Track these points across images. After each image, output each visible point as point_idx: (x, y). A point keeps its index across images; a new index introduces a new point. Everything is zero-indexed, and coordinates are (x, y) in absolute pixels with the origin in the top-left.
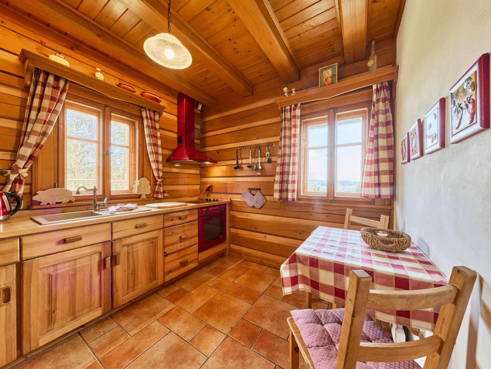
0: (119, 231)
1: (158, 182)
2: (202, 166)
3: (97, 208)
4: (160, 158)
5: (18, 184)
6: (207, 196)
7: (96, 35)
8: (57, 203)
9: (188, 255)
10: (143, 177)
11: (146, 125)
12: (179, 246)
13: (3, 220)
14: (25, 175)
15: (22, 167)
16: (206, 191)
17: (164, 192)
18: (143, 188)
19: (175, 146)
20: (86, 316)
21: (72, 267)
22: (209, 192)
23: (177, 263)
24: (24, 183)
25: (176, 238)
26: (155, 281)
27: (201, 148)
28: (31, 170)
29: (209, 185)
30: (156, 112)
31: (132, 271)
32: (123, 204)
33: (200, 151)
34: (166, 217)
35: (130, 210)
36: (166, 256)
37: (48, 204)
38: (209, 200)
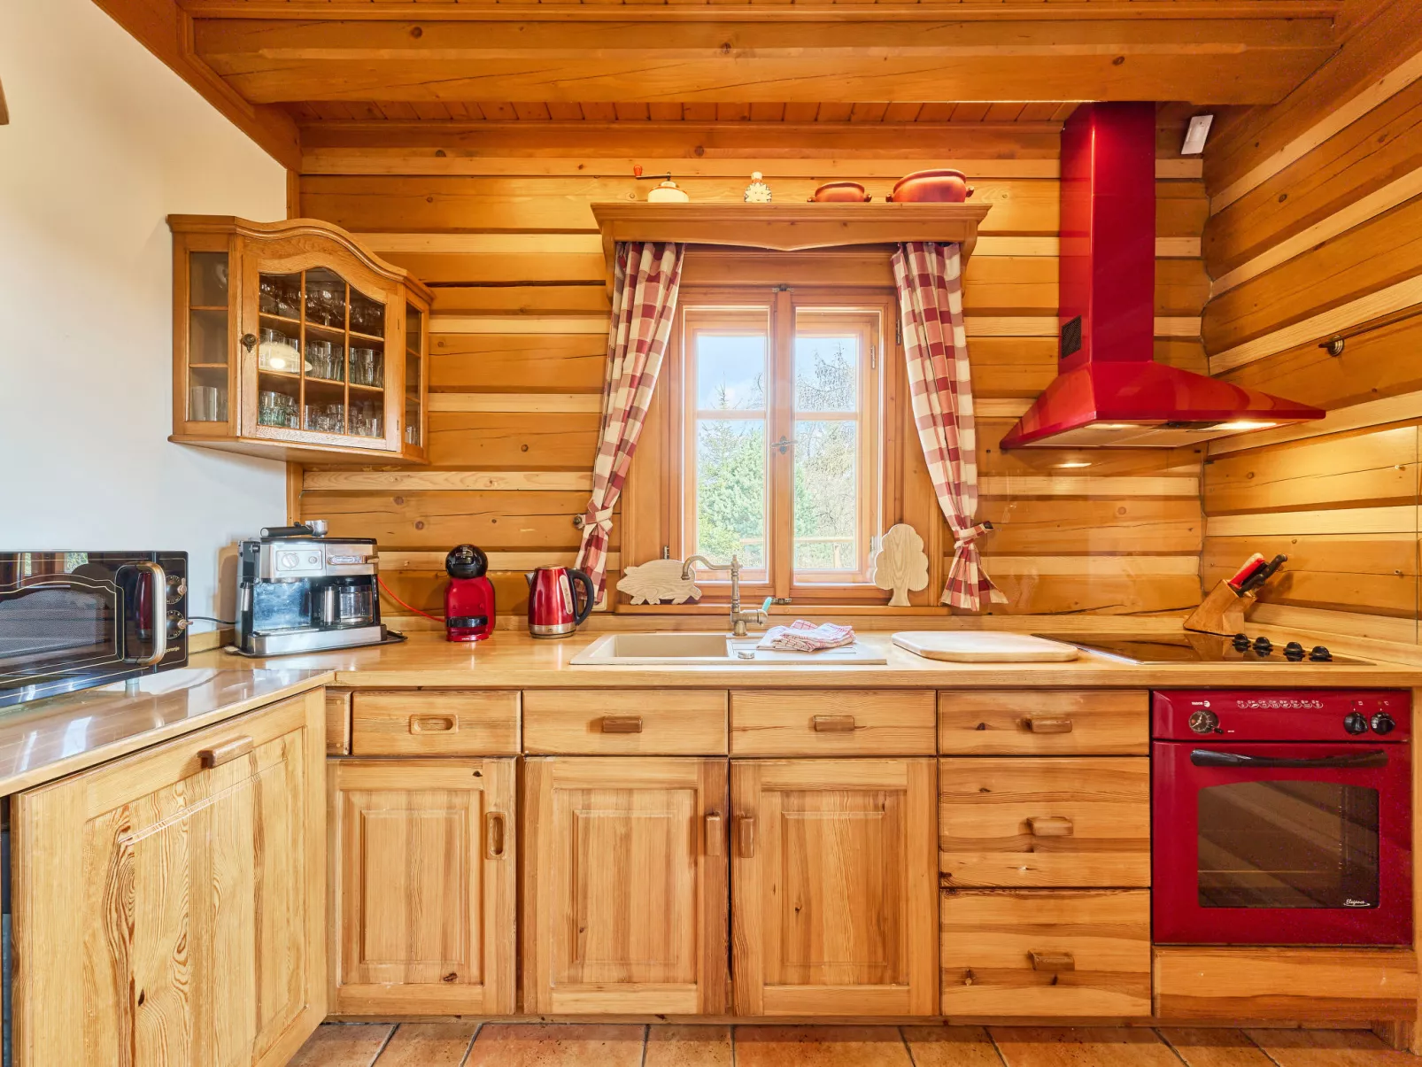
0: (753, 729)
1: (958, 539)
2: (1214, 452)
3: (741, 627)
4: (967, 440)
5: (593, 549)
6: (1248, 619)
7: (719, 50)
8: (664, 602)
9: (1078, 934)
10: (901, 521)
11: (907, 313)
12: (1022, 867)
13: (560, 636)
14: (608, 525)
15: (600, 507)
16: (1241, 593)
17: (984, 585)
18: (899, 563)
19: (1047, 375)
20: (655, 990)
21: (622, 814)
22: (1261, 599)
23: (1009, 951)
24: (605, 545)
25: (1006, 822)
26: (894, 987)
27: (1209, 354)
28: (617, 514)
29: (1258, 556)
30: (947, 244)
31: (799, 898)
32: (809, 623)
33: (1203, 372)
34: (950, 706)
35: (818, 650)
36: (953, 890)
37: (646, 603)
38: (1256, 647)
